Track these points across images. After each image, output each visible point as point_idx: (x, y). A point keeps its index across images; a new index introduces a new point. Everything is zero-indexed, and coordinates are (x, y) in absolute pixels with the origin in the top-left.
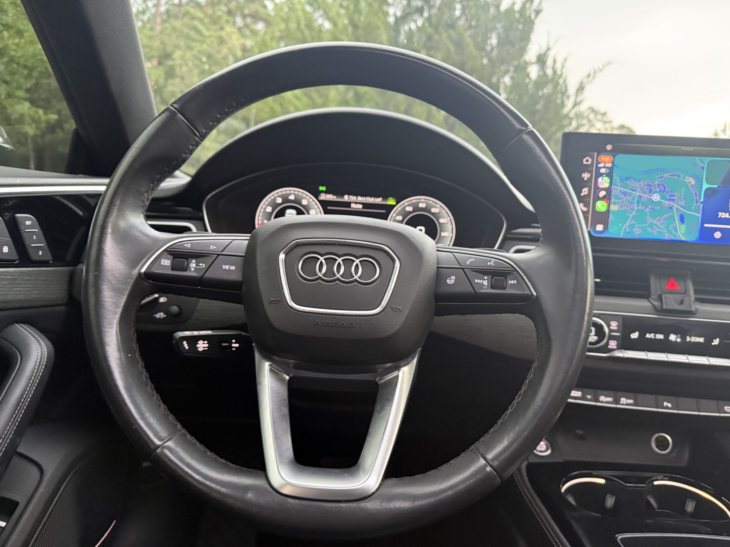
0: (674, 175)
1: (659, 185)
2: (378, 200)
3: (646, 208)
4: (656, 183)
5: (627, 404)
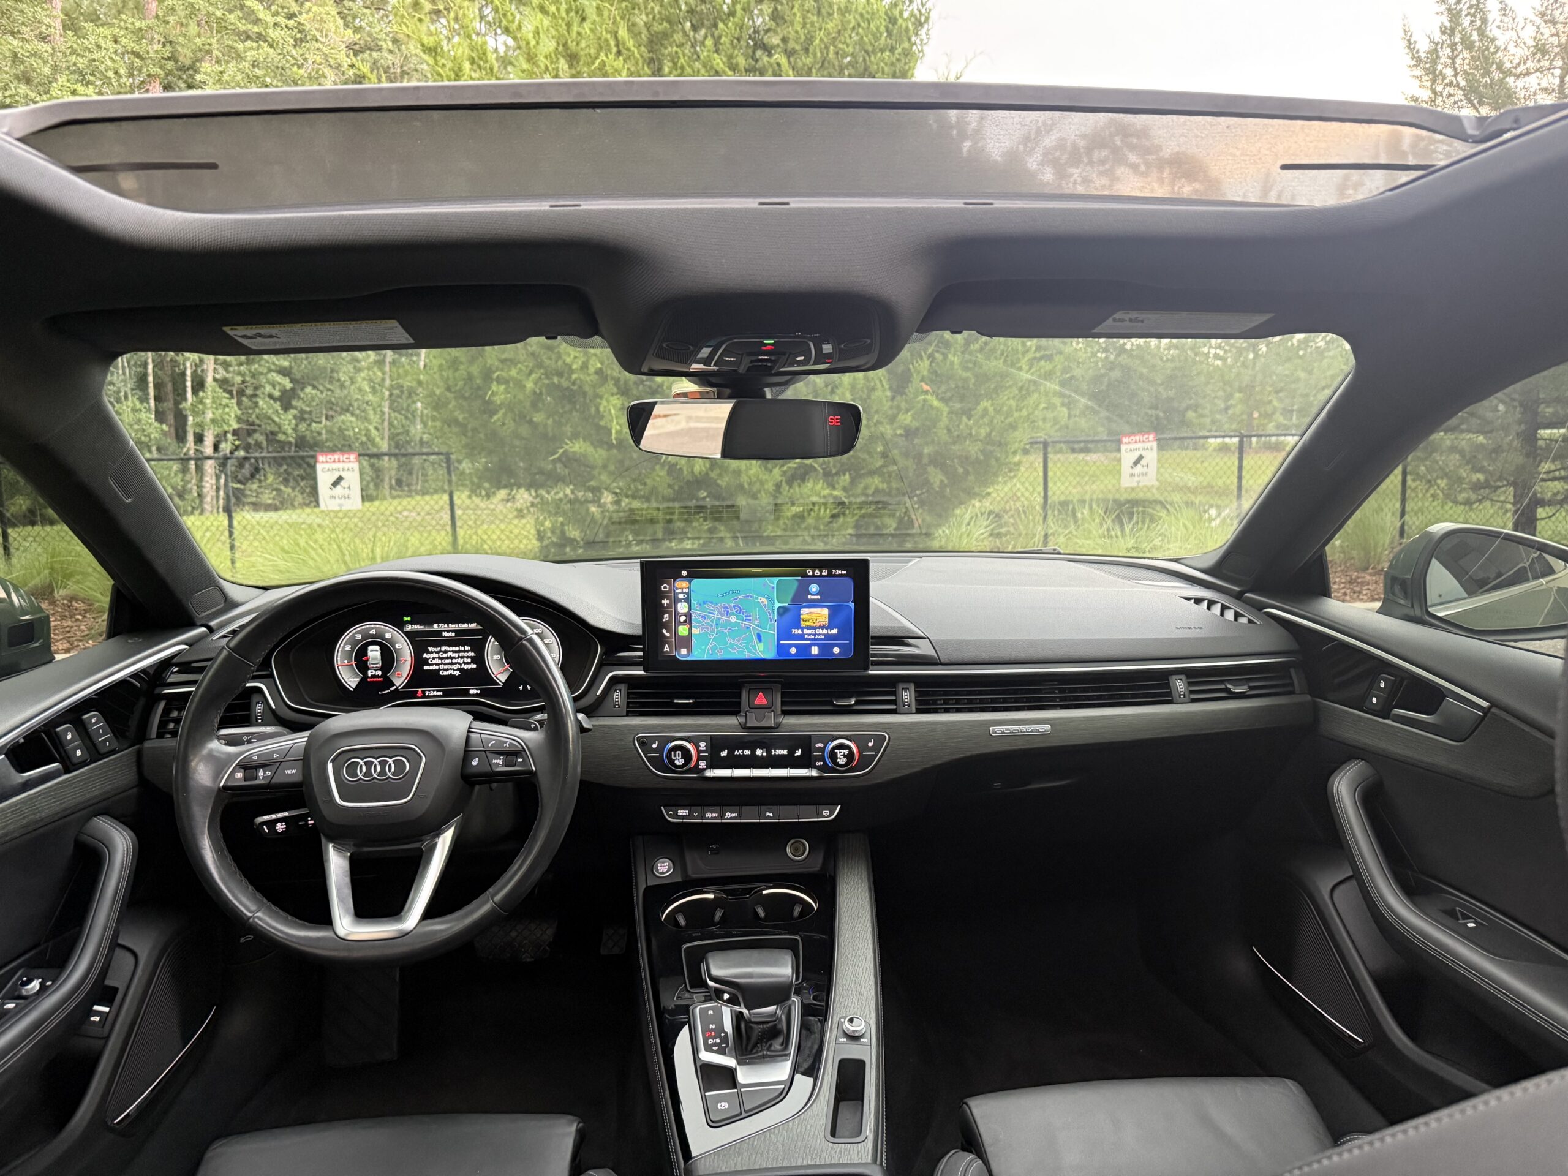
0: (747, 597)
1: (734, 606)
2: (473, 626)
3: (725, 630)
4: (732, 604)
5: (732, 818)
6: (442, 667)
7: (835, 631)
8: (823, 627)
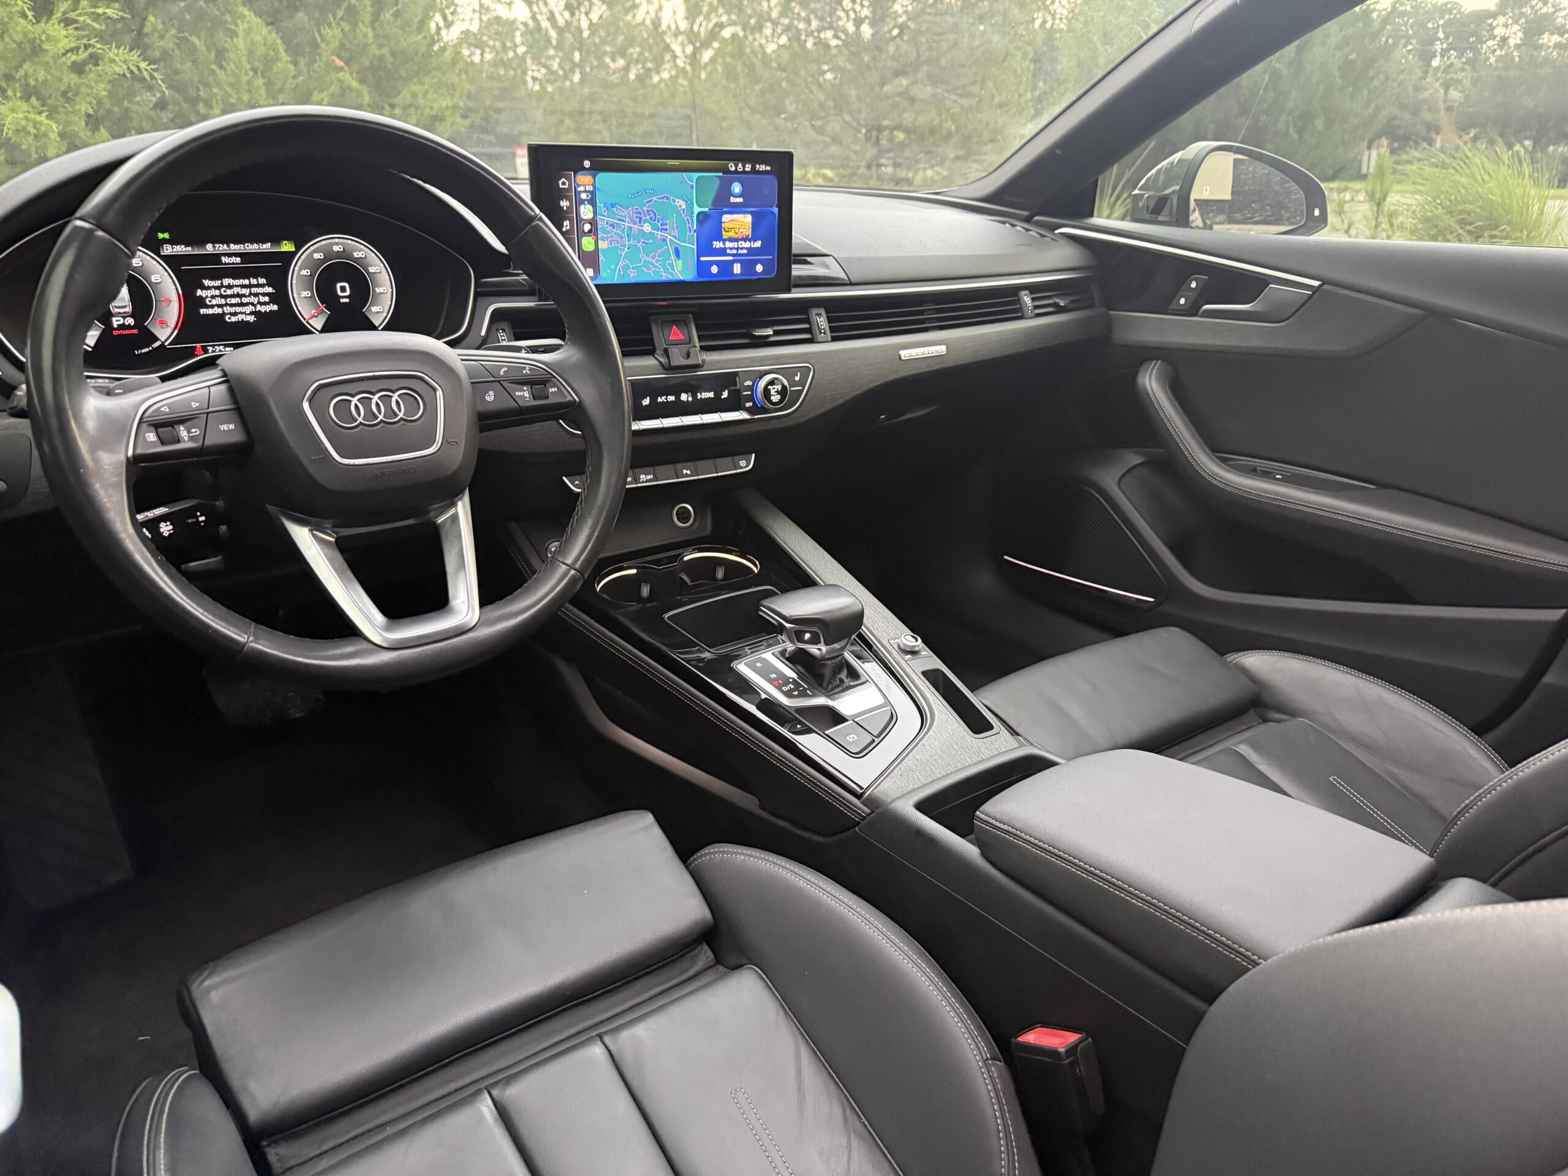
0: (663, 198)
1: (648, 211)
2: (266, 247)
3: (639, 243)
4: (645, 209)
5: (647, 481)
6: (227, 309)
7: (758, 244)
8: (745, 239)
